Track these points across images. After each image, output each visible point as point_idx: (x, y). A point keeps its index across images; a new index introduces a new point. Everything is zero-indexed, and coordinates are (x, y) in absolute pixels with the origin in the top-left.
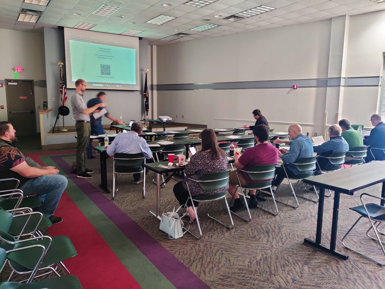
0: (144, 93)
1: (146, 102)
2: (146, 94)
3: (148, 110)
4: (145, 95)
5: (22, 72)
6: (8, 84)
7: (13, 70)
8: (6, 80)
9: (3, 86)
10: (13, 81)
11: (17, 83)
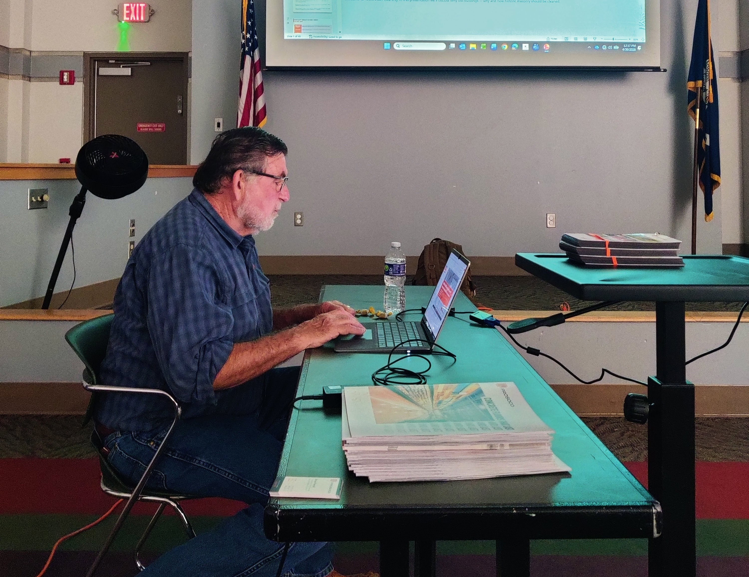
0: (691, 84)
1: (701, 134)
2: (703, 89)
3: (716, 184)
4: (692, 95)
5: (148, 21)
6: (100, 73)
7: (115, 17)
8: (91, 58)
9: (76, 79)
10: (114, 62)
11: (130, 69)
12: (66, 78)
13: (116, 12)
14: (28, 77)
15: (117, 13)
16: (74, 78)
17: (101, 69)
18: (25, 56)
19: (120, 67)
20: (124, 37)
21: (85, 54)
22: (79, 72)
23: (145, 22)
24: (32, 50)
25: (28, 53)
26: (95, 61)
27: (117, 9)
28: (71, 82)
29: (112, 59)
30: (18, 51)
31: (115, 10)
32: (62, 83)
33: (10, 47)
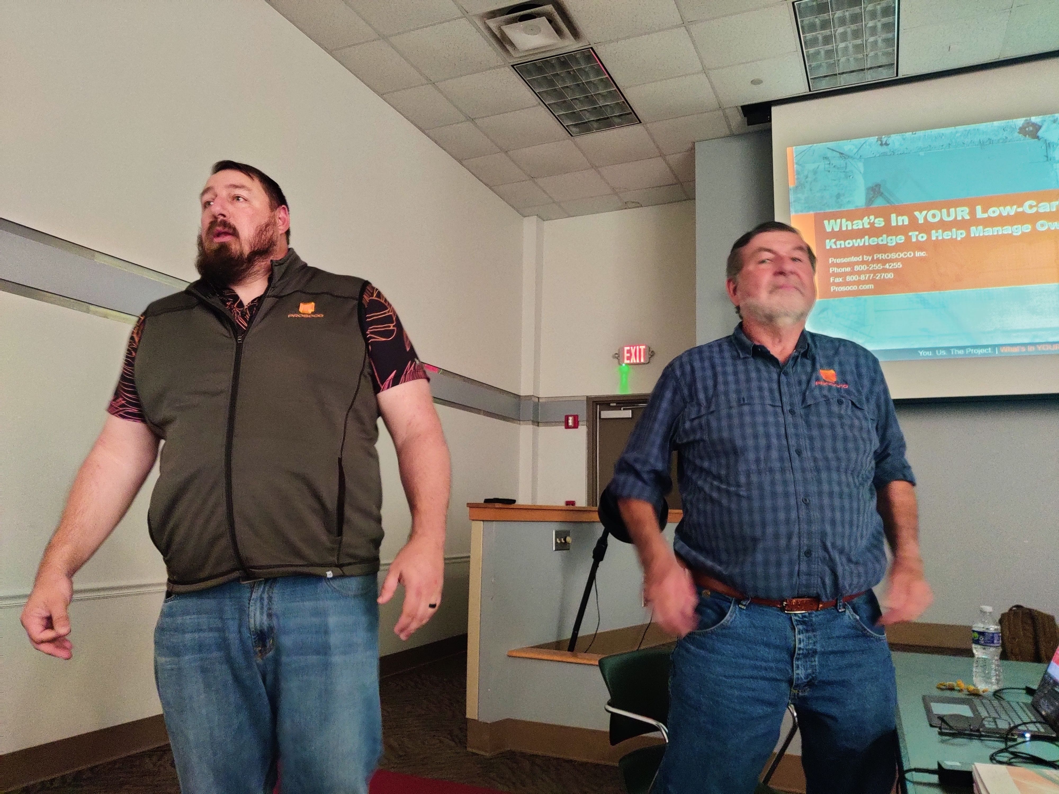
5: (649, 363)
6: (602, 417)
7: (616, 361)
8: (593, 402)
9: (580, 423)
10: (615, 404)
11: (631, 411)
12: (571, 422)
13: (617, 355)
14: (536, 423)
15: (618, 357)
16: (578, 422)
17: (602, 412)
18: (534, 403)
19: (620, 409)
20: (624, 380)
21: (589, 399)
22: (583, 416)
23: (647, 364)
24: (540, 396)
25: (537, 400)
26: (597, 404)
27: (617, 353)
28: (576, 426)
29: (613, 401)
30: (529, 397)
31: (616, 354)
32: (567, 427)
33: (521, 395)
